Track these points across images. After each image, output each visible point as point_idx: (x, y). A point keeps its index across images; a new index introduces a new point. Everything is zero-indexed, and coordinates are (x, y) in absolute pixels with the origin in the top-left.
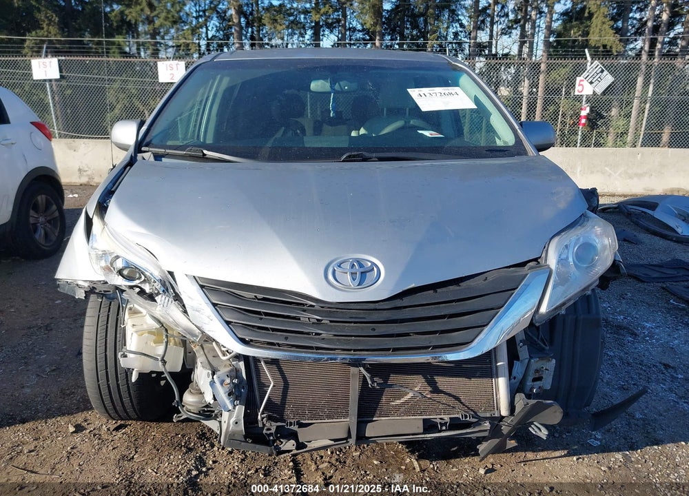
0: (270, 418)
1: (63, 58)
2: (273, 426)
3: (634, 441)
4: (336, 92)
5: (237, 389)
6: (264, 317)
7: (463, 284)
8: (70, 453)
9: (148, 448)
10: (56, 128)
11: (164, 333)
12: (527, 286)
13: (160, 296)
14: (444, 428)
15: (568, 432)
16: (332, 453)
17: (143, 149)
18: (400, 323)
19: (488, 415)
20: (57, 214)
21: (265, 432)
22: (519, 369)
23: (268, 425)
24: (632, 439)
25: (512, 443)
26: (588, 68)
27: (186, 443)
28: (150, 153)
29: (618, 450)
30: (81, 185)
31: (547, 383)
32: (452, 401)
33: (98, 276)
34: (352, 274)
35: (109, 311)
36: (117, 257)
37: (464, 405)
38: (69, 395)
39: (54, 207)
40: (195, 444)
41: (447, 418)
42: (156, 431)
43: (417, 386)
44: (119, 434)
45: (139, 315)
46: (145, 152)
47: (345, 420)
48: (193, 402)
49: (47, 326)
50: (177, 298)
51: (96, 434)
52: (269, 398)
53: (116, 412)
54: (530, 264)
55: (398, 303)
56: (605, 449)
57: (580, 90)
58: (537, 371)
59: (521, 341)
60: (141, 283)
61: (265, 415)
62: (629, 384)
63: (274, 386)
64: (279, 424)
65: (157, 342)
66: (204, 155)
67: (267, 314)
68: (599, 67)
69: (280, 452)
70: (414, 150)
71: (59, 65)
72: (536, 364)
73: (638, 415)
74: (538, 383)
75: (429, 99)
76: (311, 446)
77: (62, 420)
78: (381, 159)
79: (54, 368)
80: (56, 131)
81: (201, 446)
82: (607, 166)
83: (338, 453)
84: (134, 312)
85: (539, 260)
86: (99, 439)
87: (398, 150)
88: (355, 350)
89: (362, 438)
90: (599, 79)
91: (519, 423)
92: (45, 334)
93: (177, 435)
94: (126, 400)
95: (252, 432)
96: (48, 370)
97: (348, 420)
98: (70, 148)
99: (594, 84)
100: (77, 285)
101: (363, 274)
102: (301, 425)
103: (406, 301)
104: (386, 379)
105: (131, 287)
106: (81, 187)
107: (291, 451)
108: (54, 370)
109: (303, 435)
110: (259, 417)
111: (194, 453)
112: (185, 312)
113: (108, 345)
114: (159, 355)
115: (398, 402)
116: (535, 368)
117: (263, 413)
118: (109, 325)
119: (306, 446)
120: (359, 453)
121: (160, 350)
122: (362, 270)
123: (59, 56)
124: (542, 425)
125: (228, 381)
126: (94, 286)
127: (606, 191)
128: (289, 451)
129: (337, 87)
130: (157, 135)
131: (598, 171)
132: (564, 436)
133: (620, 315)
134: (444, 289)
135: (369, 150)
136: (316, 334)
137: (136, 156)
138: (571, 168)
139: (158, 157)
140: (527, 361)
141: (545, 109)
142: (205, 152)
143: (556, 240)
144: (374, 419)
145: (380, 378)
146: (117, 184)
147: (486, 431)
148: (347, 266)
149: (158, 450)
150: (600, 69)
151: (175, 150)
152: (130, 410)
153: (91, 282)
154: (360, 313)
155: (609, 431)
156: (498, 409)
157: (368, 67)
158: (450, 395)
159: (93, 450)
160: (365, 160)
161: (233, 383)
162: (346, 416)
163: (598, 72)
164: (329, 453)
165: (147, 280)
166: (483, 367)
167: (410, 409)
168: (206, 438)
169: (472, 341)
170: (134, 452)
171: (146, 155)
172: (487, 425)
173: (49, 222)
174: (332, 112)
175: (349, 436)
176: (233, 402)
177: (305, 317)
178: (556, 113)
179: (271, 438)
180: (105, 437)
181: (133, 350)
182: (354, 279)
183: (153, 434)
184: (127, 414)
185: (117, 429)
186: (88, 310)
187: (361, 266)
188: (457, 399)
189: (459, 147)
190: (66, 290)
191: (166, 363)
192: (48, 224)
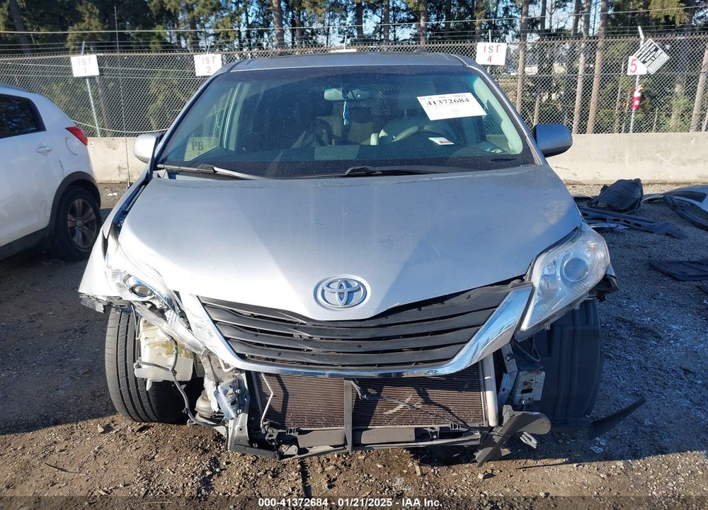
0: (271, 425)
1: (102, 54)
2: (275, 433)
3: (638, 448)
4: (349, 101)
5: (240, 398)
6: (259, 333)
7: (447, 302)
8: (97, 452)
9: (167, 449)
10: (97, 125)
11: (174, 345)
12: (508, 304)
13: (169, 312)
14: (435, 437)
15: (573, 439)
16: (339, 456)
17: (159, 166)
18: (385, 340)
19: (477, 425)
20: (94, 217)
21: (267, 438)
22: (507, 381)
23: (270, 431)
24: (637, 446)
25: (506, 452)
26: (641, 46)
27: (202, 445)
28: (164, 170)
29: (621, 458)
30: (121, 183)
31: (537, 394)
32: (441, 412)
33: (115, 292)
34: (340, 293)
35: (128, 322)
36: (129, 276)
37: (454, 415)
38: (99, 397)
39: (91, 210)
40: (211, 446)
41: (437, 427)
42: (175, 432)
43: (409, 396)
44: (142, 435)
45: (153, 328)
46: (161, 169)
47: (341, 428)
48: (205, 408)
49: (83, 329)
50: (183, 315)
51: (121, 435)
52: (270, 406)
53: (138, 415)
54: (515, 282)
55: (383, 321)
56: (608, 457)
57: (633, 69)
58: (525, 383)
59: (508, 355)
60: (152, 299)
61: (267, 423)
62: (644, 390)
63: (274, 396)
64: (281, 431)
65: (169, 353)
66: (215, 172)
67: (262, 331)
68: (653, 45)
69: (282, 456)
70: (418, 162)
71: (98, 61)
72: (525, 376)
73: (647, 422)
74: (527, 395)
75: (439, 107)
76: (312, 451)
77: (92, 423)
78: (385, 173)
79: (86, 370)
80: (98, 128)
81: (217, 447)
82: (658, 152)
83: (344, 456)
84: (148, 325)
85: (524, 278)
86: (124, 440)
87: (402, 162)
88: (342, 366)
89: (357, 445)
90: (653, 58)
91: (508, 433)
92: (80, 337)
93: (195, 436)
94: (146, 405)
95: (256, 438)
96: (81, 372)
97: (344, 428)
98: (110, 147)
99: (648, 64)
100: (97, 299)
101: (350, 293)
102: (302, 433)
103: (391, 319)
104: (379, 391)
105: (144, 303)
106: (121, 185)
107: (294, 455)
108: (86, 373)
109: (303, 441)
110: (261, 425)
111: (209, 454)
112: (189, 328)
113: (127, 354)
114: (170, 366)
115: (391, 412)
116: (524, 380)
117: (265, 420)
118: (128, 335)
119: (307, 451)
120: (363, 457)
121: (170, 361)
122: (349, 290)
123: (97, 52)
124: (531, 434)
125: (231, 391)
126: (111, 301)
127: (656, 179)
128: (291, 456)
129: (350, 95)
130: (172, 152)
131: (648, 158)
132: (568, 443)
133: (647, 316)
134: (428, 307)
135: (374, 163)
136: (307, 350)
137: (151, 173)
138: (619, 156)
139: (172, 174)
140: (516, 373)
141: (602, 87)
142: (216, 169)
143: (543, 256)
144: (369, 427)
145: (374, 389)
146: (131, 203)
147: (477, 440)
148: (335, 286)
149: (177, 451)
150: (654, 48)
151: (188, 167)
152: (150, 413)
153: (108, 297)
154: (347, 331)
155: (614, 438)
156: (487, 419)
157: (380, 74)
158: (440, 406)
159: (118, 450)
160: (369, 174)
161: (235, 393)
162: (342, 424)
163: (651, 51)
164: (336, 456)
165: (157, 298)
166: (469, 379)
167: (402, 418)
168: (222, 440)
169: (453, 357)
170: (154, 453)
171: (162, 173)
172: (478, 435)
173: (86, 225)
174: (345, 120)
175: (345, 443)
176: (235, 411)
177: (297, 333)
178: (615, 90)
179: (274, 444)
180: (129, 437)
181: (147, 361)
182: (341, 299)
183: (173, 435)
184: (148, 417)
185: (141, 430)
186: (110, 321)
187: (348, 286)
188: (447, 409)
189: (464, 158)
190: (87, 304)
191: (176, 373)
192: (85, 227)
